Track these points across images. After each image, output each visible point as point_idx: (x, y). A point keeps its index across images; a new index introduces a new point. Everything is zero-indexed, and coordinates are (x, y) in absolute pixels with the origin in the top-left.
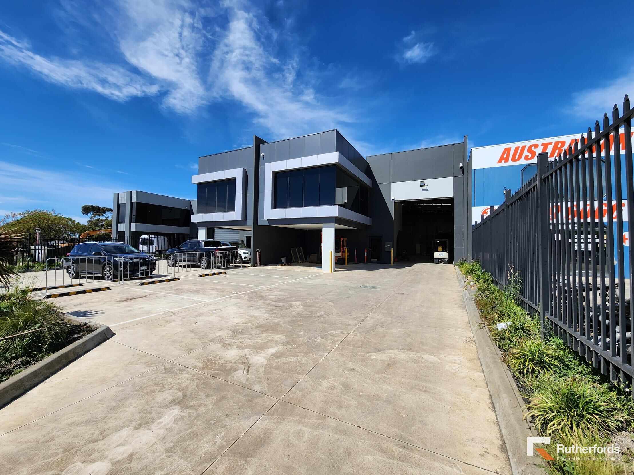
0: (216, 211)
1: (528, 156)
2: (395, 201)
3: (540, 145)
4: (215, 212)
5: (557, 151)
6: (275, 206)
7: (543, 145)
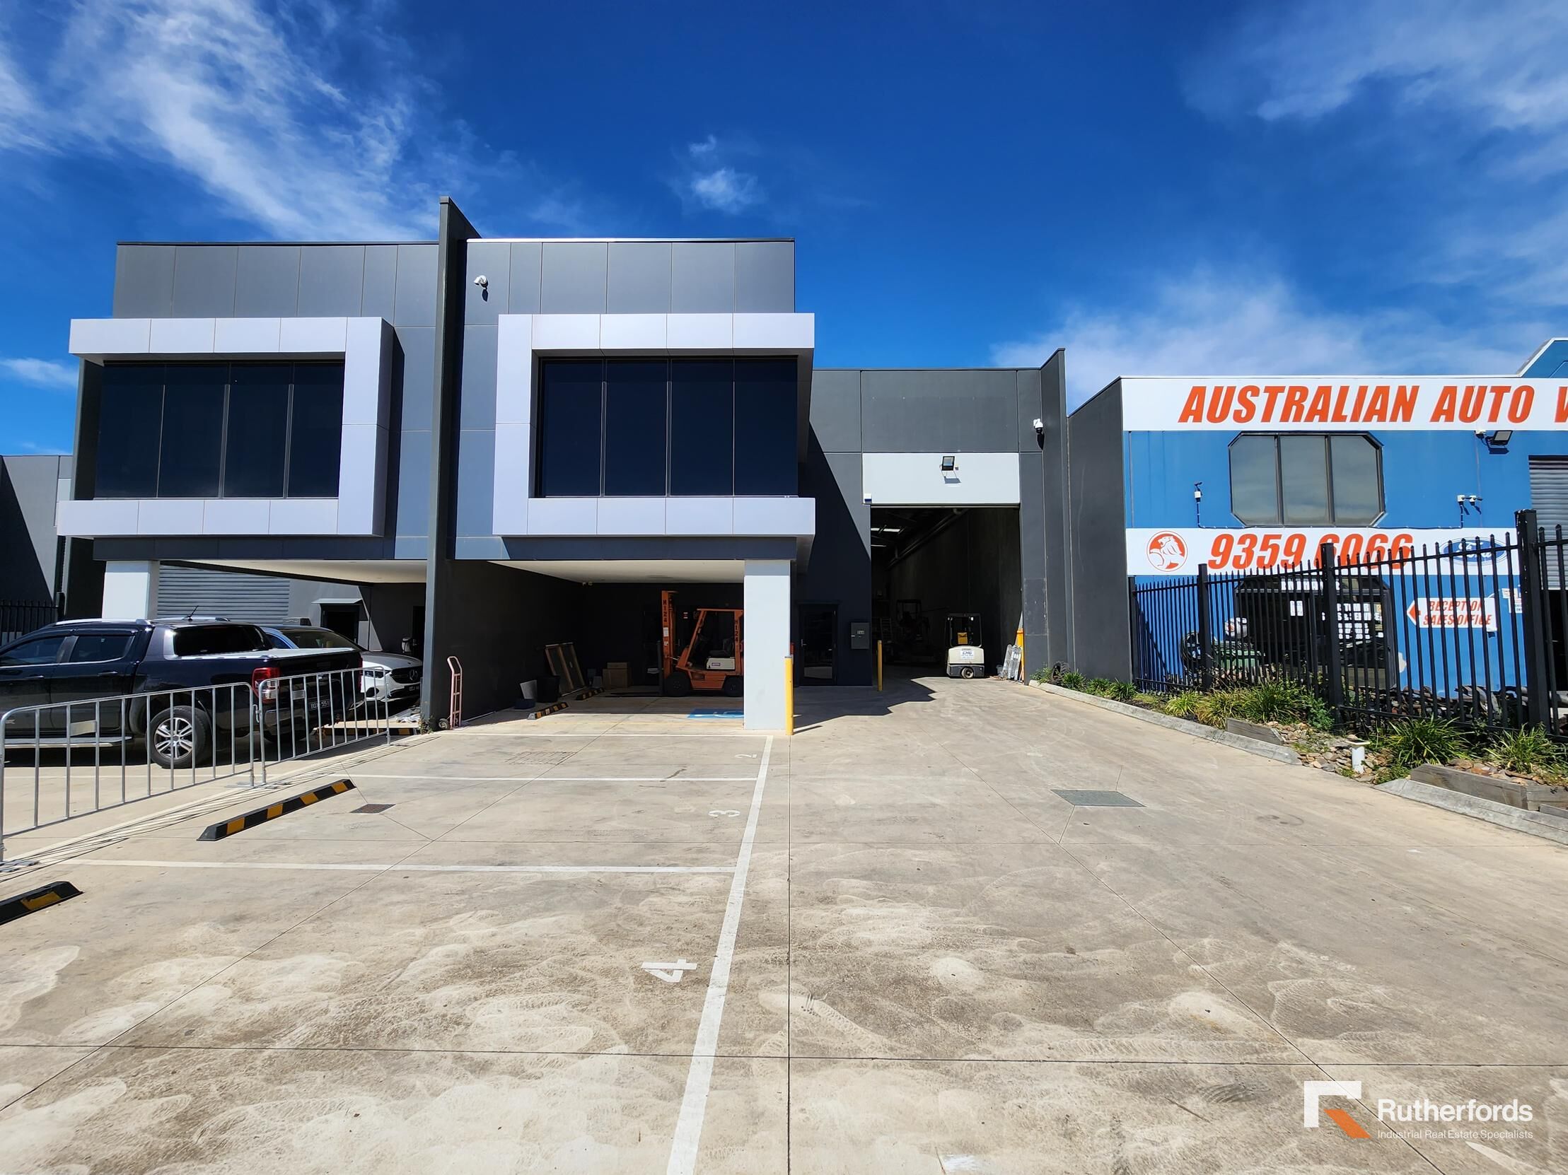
0: (221, 489)
1: (1240, 411)
2: (872, 505)
3: (1262, 389)
4: (215, 495)
5: (1294, 408)
6: (541, 486)
7: (1267, 389)
